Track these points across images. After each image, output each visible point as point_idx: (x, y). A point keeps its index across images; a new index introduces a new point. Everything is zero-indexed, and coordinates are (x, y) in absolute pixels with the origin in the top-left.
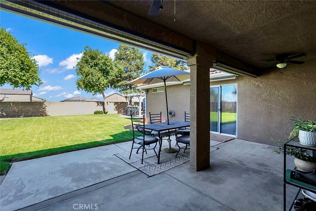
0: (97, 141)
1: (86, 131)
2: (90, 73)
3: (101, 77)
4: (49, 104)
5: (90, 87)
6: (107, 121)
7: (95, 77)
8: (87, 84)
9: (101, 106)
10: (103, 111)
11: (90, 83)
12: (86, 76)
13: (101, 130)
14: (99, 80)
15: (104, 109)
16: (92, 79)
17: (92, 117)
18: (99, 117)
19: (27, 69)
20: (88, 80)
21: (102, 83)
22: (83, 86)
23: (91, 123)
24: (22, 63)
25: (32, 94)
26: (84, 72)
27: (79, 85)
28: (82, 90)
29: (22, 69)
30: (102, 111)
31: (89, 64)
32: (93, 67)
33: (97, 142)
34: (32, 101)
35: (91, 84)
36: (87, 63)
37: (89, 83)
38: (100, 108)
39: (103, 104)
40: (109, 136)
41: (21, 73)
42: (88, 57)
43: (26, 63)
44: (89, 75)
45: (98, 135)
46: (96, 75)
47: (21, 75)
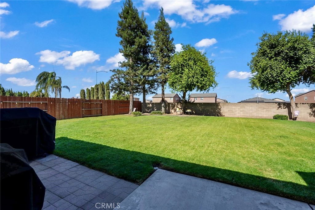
0: (266, 176)
1: (253, 145)
2: (268, 67)
3: (286, 68)
4: (223, 105)
5: (268, 85)
6: (294, 134)
7: (276, 71)
8: (264, 81)
9: (285, 108)
10: (288, 115)
11: (268, 79)
12: (263, 72)
13: (280, 149)
14: (281, 73)
15: (290, 113)
16: (271, 74)
17: (269, 122)
18: (279, 124)
19: (206, 75)
20: (266, 76)
21: (287, 76)
22: (258, 85)
23: (264, 132)
24: (202, 70)
25: (216, 97)
26: (260, 67)
27: (254, 84)
28: (258, 89)
29: (202, 75)
30: (285, 116)
31: (268, 56)
32: (273, 58)
33: (264, 179)
34: (217, 102)
35: (270, 80)
36: (264, 55)
37: (266, 80)
38: (284, 112)
39: (288, 105)
40: (294, 173)
41: (201, 79)
42: (265, 47)
43: (204, 70)
44: (267, 69)
45: (271, 160)
46: (277, 68)
47: (201, 80)
